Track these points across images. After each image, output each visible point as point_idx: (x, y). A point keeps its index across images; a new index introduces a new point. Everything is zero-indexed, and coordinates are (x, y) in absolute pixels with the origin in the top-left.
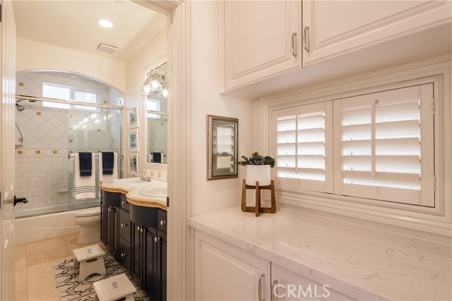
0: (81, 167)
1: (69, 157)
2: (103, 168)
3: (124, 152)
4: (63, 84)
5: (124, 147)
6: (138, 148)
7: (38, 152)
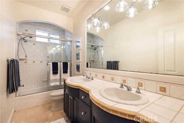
0: (53, 70)
1: (48, 65)
2: (63, 70)
3: (72, 62)
4: (45, 31)
5: (72, 59)
6: (81, 60)
7: (34, 62)
